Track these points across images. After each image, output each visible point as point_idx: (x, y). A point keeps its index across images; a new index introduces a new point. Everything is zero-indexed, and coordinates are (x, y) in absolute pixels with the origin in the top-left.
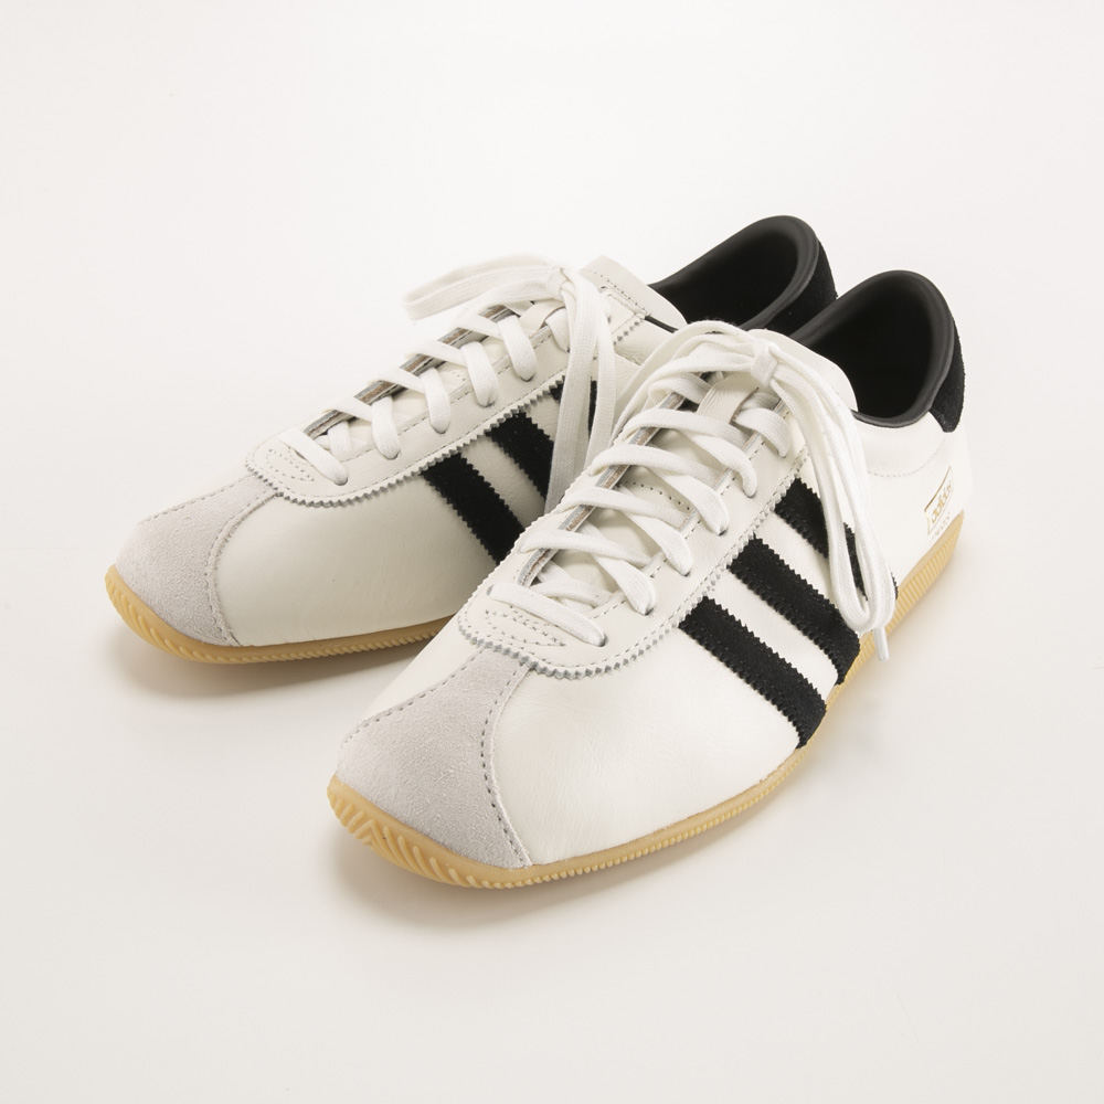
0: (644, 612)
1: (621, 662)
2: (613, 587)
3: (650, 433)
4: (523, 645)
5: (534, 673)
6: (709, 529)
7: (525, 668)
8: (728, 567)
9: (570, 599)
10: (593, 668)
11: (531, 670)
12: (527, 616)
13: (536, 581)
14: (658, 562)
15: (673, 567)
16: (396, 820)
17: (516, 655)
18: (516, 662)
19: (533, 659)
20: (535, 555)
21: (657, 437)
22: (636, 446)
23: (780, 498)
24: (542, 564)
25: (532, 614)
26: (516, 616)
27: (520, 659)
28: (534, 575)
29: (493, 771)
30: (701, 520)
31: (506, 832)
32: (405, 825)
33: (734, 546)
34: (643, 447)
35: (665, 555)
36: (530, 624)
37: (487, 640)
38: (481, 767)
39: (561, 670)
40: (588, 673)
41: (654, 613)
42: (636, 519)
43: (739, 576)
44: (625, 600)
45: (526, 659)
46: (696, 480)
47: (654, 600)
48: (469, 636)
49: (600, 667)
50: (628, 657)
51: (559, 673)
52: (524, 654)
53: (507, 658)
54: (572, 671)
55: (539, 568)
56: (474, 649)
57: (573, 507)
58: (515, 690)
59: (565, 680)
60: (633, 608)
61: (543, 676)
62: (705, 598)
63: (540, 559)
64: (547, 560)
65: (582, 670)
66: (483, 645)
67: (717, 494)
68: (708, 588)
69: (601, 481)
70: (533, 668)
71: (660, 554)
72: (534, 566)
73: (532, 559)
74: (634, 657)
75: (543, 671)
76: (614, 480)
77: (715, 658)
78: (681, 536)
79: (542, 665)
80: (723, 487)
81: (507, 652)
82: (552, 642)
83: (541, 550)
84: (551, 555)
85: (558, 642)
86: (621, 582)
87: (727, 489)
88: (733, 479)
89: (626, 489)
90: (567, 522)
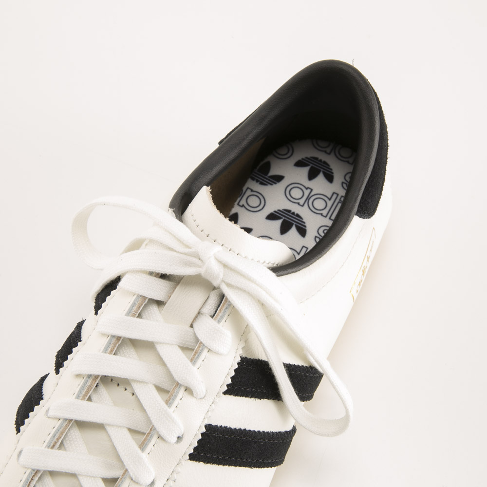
3: (117, 342)
22: (106, 355)
34: (112, 356)
57: (59, 419)
67: (173, 408)
80: (176, 402)
83: (33, 470)
84: (39, 475)
87: (180, 401)
88: (185, 390)
89: (104, 388)
90: (54, 437)
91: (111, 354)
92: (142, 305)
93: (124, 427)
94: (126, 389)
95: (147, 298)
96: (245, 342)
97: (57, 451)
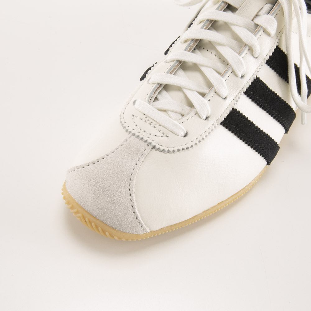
0: (205, 118)
1: (194, 145)
2: (191, 105)
3: (211, 23)
4: (149, 136)
5: (154, 150)
6: (236, 75)
7: (150, 147)
8: (243, 92)
9: (171, 111)
10: (181, 148)
11: (152, 148)
12: (151, 120)
13: (156, 99)
14: (212, 93)
15: (219, 95)
16: (91, 215)
17: (146, 141)
18: (146, 144)
19: (154, 144)
20: (156, 86)
21: (213, 25)
22: (203, 30)
23: (269, 58)
24: (159, 91)
25: (153, 120)
26: (146, 119)
27: (147, 143)
28: (155, 97)
29: (134, 197)
30: (233, 72)
31: (139, 223)
32: (95, 218)
33: (247, 82)
34: (207, 30)
35: (215, 90)
36: (153, 125)
37: (133, 132)
38: (129, 196)
39: (166, 149)
40: (178, 150)
41: (210, 119)
42: (202, 69)
43: (248, 96)
44: (197, 113)
45: (150, 143)
46: (231, 49)
47: (210, 113)
48: (125, 128)
49: (184, 148)
50: (197, 141)
51: (165, 151)
52: (149, 141)
53: (142, 142)
54: (171, 150)
55: (157, 93)
56: (127, 135)
57: (173, 61)
58: (145, 158)
59: (168, 153)
60: (200, 117)
61: (158, 152)
62: (233, 109)
63: (158, 88)
64: (161, 88)
65: (176, 149)
66: (131, 134)
67: (241, 58)
68: (234, 104)
69: (187, 48)
70: (154, 147)
71: (213, 89)
72: (155, 92)
73: (154, 89)
74: (200, 141)
75: (158, 149)
76: (193, 47)
77: (235, 136)
78: (223, 80)
79: (158, 146)
80: (243, 55)
81: (142, 139)
82: (162, 135)
83: (158, 84)
84: (163, 86)
85: (165, 135)
86: (194, 103)
87: (245, 55)
88: (249, 50)
89: (199, 51)
90: (170, 69)
91: (206, 29)
92: (223, 8)
93: (211, 67)
94: (212, 53)
95: (227, 3)
96: (279, 40)
97: (173, 75)
